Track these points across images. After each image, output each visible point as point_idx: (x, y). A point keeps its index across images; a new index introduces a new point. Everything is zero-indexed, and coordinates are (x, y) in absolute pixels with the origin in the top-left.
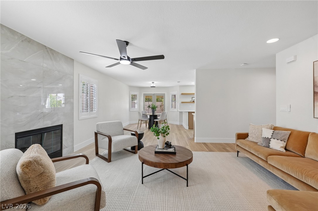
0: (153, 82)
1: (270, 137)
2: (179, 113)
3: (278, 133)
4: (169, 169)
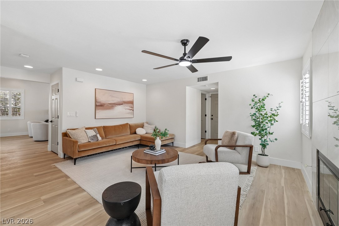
1: (96, 134)
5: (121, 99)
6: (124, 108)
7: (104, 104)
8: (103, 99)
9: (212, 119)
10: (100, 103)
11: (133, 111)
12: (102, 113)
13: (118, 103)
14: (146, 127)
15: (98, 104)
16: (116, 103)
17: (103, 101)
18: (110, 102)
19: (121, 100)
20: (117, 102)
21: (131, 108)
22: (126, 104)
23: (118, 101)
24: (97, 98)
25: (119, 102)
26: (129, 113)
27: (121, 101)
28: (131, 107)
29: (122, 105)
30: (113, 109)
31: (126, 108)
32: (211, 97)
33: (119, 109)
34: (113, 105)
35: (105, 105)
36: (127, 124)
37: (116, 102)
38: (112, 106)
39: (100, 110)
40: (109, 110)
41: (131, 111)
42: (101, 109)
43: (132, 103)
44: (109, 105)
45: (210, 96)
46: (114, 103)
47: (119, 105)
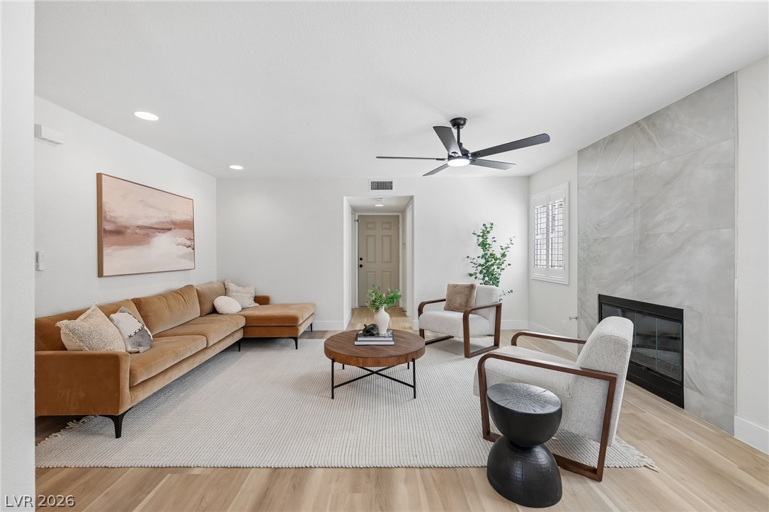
4: (369, 368)
5: (167, 215)
6: (175, 240)
7: (126, 228)
8: (122, 210)
9: (361, 266)
10: (115, 222)
11: (194, 249)
12: (117, 258)
13: (160, 226)
14: (235, 294)
15: (108, 227)
16: (154, 226)
17: (122, 217)
18: (140, 223)
19: (166, 217)
20: (159, 223)
21: (189, 243)
22: (177, 230)
23: (159, 220)
24: (106, 207)
25: (161, 223)
26: (184, 256)
27: (168, 219)
28: (190, 239)
29: (169, 233)
30: (148, 243)
31: (179, 240)
32: (358, 221)
33: (164, 245)
34: (149, 231)
35: (129, 231)
36: (190, 287)
37: (155, 224)
38: (145, 234)
39: (115, 247)
40: (140, 247)
41: (190, 249)
42: (117, 245)
43: (189, 226)
44: (138, 231)
45: (357, 218)
46: (150, 226)
47: (164, 233)
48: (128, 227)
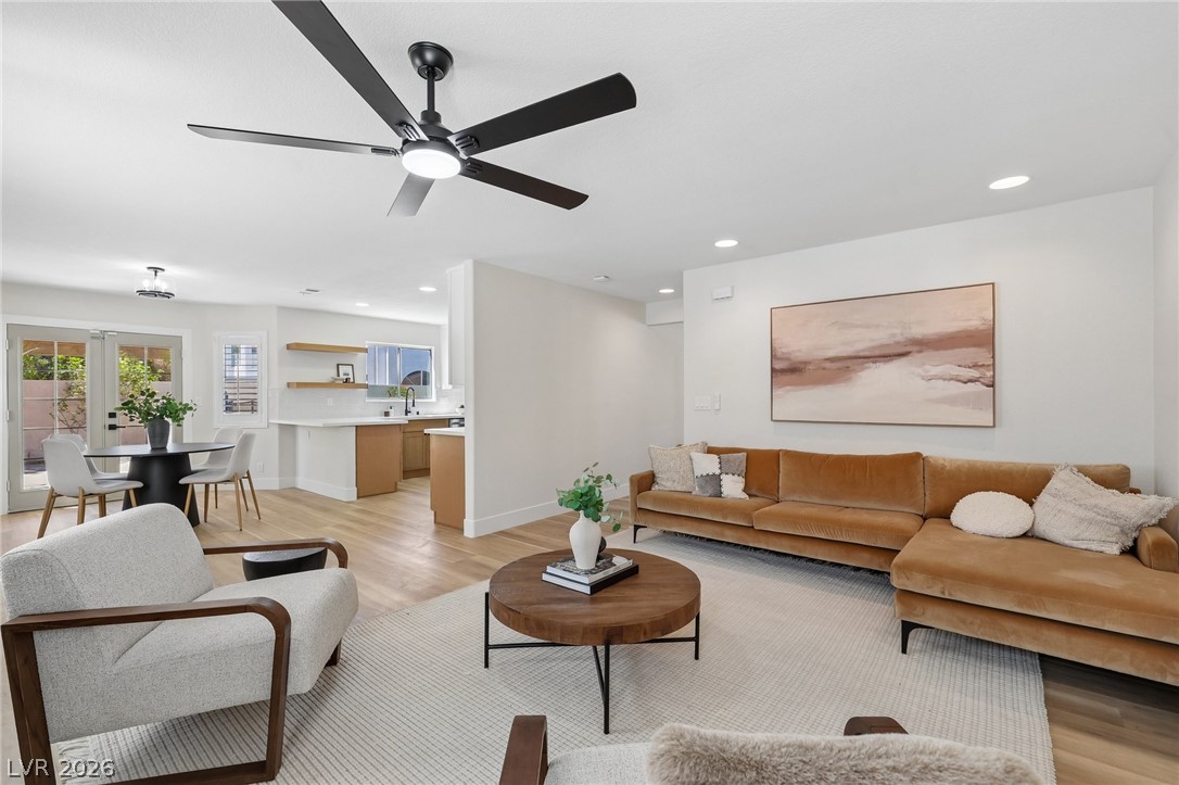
0: (156, 270)
1: (718, 472)
2: (276, 430)
3: (728, 461)
5: (897, 331)
6: (920, 371)
7: (806, 363)
8: (802, 344)
10: (788, 359)
11: (993, 386)
12: (801, 401)
13: (877, 353)
15: (782, 365)
16: (867, 354)
17: (799, 351)
18: (831, 354)
19: (894, 335)
20: (868, 349)
21: (973, 373)
22: (928, 354)
24: (776, 344)
25: (882, 346)
27: (899, 338)
28: (976, 366)
29: (904, 360)
31: (935, 371)
34: (849, 363)
35: (811, 367)
37: (863, 350)
38: (842, 367)
39: (788, 388)
40: (829, 387)
41: (977, 387)
42: (792, 385)
43: (985, 339)
44: (828, 365)
46: (855, 354)
47: (885, 362)
48: (810, 363)
